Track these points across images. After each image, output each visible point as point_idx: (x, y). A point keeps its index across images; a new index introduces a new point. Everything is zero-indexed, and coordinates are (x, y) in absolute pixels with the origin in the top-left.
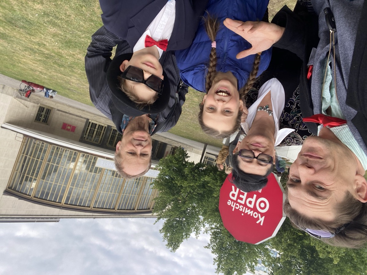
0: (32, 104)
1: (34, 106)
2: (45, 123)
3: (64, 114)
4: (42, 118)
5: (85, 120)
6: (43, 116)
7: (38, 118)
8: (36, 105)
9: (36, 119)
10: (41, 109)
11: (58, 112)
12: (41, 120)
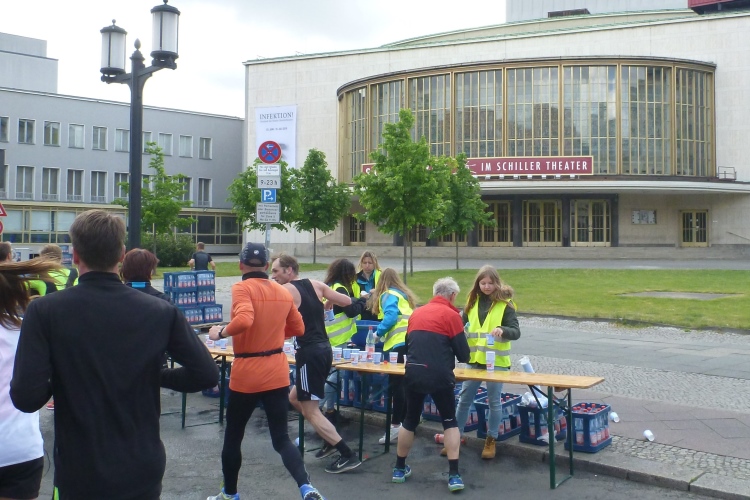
0: (723, 241)
1: (718, 238)
2: (686, 212)
3: (661, 242)
4: (694, 220)
5: (620, 242)
6: (694, 224)
7: (703, 219)
8: (715, 242)
9: (704, 214)
10: (702, 237)
11: (672, 242)
12: (694, 216)
